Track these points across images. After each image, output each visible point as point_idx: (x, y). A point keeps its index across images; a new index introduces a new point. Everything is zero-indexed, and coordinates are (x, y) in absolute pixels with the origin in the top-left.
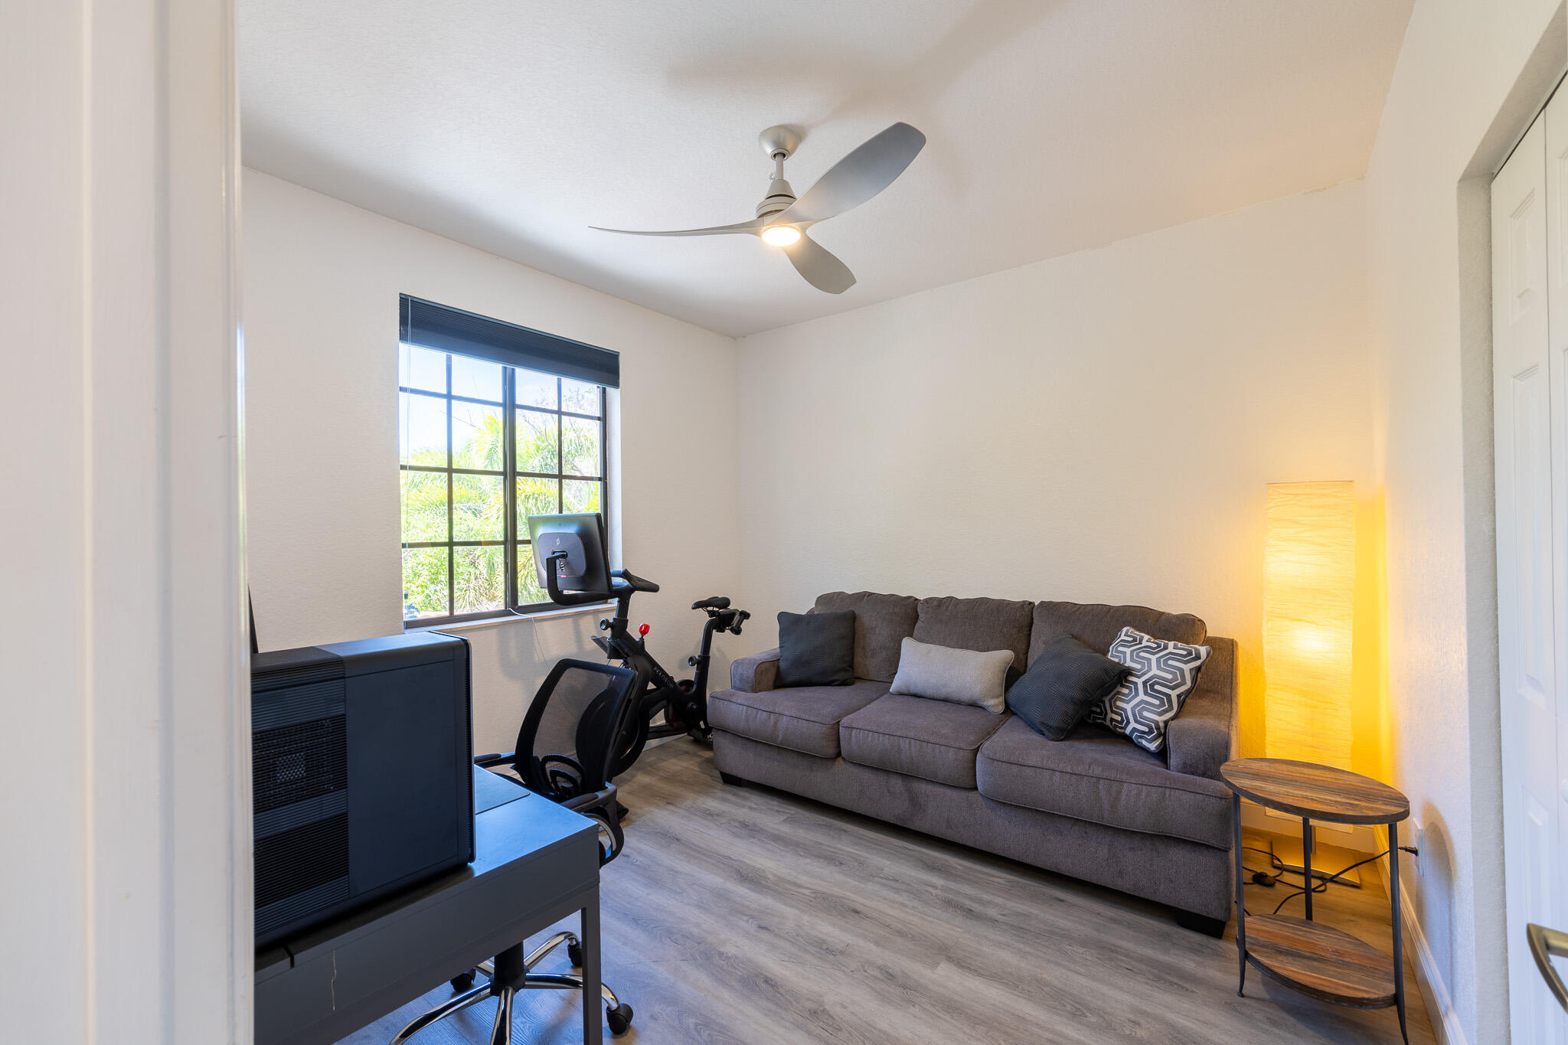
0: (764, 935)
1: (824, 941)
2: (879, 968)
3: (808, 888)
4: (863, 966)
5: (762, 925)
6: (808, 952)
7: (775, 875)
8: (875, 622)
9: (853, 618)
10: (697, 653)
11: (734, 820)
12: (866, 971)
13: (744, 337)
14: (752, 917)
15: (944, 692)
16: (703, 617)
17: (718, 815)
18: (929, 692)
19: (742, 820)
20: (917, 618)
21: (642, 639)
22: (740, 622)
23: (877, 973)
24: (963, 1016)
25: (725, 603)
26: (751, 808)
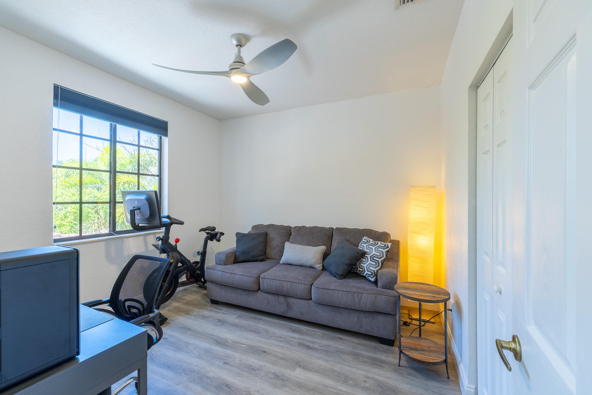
0: (227, 366)
1: (251, 366)
2: (273, 374)
3: (245, 344)
4: (266, 374)
5: (226, 362)
6: (244, 371)
7: (232, 340)
8: (275, 236)
9: (266, 235)
10: (201, 250)
11: (215, 319)
12: (268, 376)
13: (224, 120)
14: (221, 359)
15: (300, 263)
16: (204, 235)
17: (208, 317)
18: (295, 263)
19: (218, 318)
20: (291, 234)
21: (176, 245)
22: (220, 237)
23: (272, 376)
24: (304, 388)
25: (214, 229)
26: (223, 313)
